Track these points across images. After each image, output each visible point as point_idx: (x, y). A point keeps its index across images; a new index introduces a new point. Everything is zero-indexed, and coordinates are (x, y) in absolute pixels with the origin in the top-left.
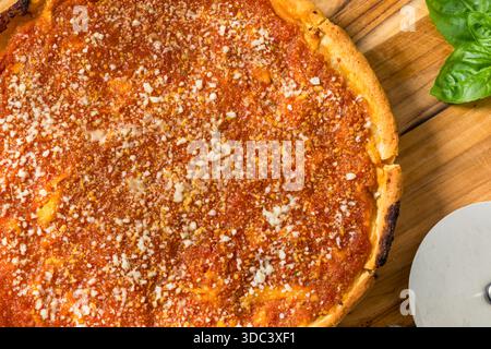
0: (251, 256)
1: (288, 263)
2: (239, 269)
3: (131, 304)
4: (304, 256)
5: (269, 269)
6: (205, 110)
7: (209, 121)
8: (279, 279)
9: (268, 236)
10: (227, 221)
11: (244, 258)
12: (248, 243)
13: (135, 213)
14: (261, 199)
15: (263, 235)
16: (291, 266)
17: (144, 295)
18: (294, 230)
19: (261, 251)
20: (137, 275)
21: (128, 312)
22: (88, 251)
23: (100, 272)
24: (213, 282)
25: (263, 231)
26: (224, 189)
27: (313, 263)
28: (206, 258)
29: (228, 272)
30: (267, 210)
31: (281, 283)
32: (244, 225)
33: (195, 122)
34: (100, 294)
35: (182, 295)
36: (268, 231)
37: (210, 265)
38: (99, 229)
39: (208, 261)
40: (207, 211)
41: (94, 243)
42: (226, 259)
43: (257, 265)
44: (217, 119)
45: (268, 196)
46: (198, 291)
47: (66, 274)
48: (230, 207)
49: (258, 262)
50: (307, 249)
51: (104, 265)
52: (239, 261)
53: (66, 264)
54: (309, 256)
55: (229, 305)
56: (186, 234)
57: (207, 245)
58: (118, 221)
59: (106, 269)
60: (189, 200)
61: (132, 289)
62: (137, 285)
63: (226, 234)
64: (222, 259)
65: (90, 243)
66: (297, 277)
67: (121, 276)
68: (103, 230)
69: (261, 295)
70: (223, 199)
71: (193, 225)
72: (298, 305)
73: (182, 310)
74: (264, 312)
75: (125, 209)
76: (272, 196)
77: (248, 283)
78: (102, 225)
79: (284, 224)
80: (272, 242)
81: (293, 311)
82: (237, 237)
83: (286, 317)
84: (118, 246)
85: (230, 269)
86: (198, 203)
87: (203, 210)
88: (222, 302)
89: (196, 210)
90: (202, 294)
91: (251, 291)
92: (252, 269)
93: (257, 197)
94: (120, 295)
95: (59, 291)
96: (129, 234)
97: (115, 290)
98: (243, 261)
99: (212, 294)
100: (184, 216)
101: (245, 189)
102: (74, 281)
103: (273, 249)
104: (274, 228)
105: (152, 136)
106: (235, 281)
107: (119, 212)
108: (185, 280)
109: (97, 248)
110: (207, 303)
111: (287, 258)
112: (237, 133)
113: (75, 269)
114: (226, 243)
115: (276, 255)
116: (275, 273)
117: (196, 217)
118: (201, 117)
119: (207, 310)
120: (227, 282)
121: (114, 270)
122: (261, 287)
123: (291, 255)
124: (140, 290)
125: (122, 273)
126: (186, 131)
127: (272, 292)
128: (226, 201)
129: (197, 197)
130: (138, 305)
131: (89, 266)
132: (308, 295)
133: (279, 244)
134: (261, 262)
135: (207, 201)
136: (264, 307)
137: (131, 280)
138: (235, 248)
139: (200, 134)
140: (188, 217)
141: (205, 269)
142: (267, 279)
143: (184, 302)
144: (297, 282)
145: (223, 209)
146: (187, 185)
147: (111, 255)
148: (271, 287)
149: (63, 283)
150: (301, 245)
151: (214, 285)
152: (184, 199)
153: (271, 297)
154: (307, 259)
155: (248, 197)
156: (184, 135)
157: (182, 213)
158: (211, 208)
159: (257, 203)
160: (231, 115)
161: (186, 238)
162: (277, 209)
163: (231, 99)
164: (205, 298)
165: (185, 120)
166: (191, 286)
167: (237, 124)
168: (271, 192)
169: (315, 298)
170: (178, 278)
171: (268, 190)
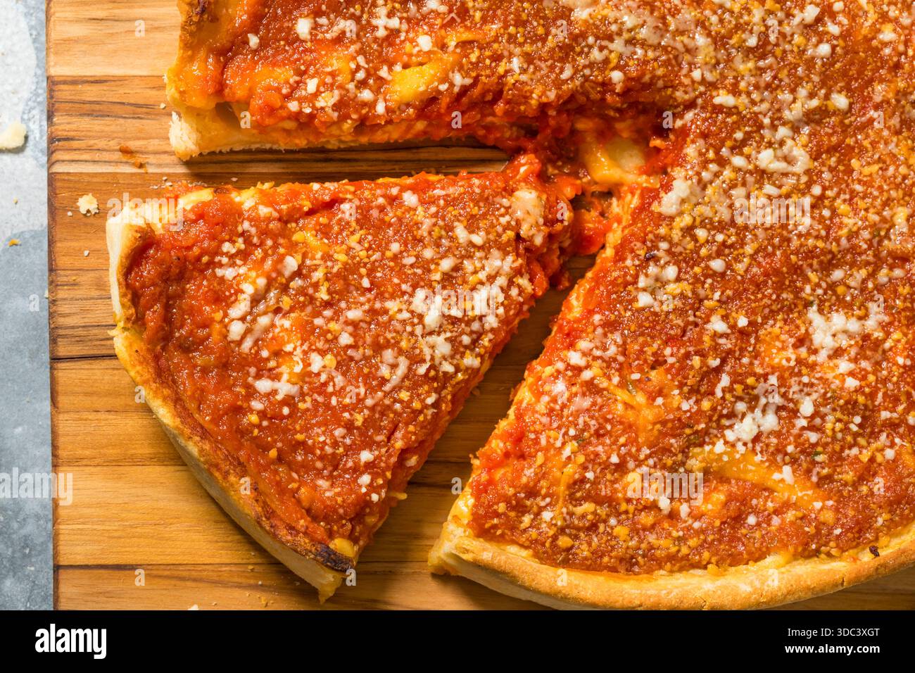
0: (750, 381)
1: (812, 428)
2: (719, 394)
3: (404, 395)
4: (846, 429)
5: (770, 422)
6: (796, 67)
7: (793, 91)
8: (780, 450)
9: (799, 362)
10: (738, 295)
11: (737, 378)
12: (756, 355)
13: (499, 236)
14: (818, 285)
15: (791, 353)
16: (813, 437)
17: (438, 391)
18: (851, 374)
19: (773, 380)
20: (443, 348)
21: (389, 407)
22: (377, 256)
23: (378, 305)
24: (660, 393)
25: (795, 346)
26: (760, 232)
27: (855, 451)
28: (666, 343)
29: (694, 391)
30: (820, 311)
31: (779, 458)
32: (765, 318)
33: (768, 77)
34: (355, 346)
35: (591, 388)
36: (803, 351)
37: (671, 360)
38: (418, 225)
39: (668, 351)
40: (710, 257)
41: (395, 247)
42: (704, 363)
43: (753, 401)
44: (812, 96)
45: (832, 286)
46: (621, 395)
47: (318, 275)
48: (755, 270)
49: (756, 398)
50: (858, 420)
51: (393, 297)
52: (725, 380)
53: (327, 257)
54: (856, 435)
55: (667, 450)
56: (650, 282)
57: (680, 322)
58: (461, 233)
59: (392, 306)
60: (687, 220)
61: (422, 370)
62: (432, 367)
63: (725, 318)
64: (696, 361)
65: (388, 243)
66: (814, 463)
67: (412, 334)
68: (424, 231)
69: (733, 461)
70: (749, 249)
71: (671, 272)
72: (790, 515)
73: (577, 414)
74: (722, 497)
75: (484, 216)
76: (840, 290)
77: (721, 428)
78: (427, 223)
79: (838, 353)
80: (800, 374)
81: (776, 521)
82: (743, 334)
83: (758, 524)
84: (437, 276)
85: (701, 386)
86: (701, 234)
87: (703, 252)
88: (657, 438)
89: (691, 246)
90: (627, 406)
91: (720, 447)
92: (741, 407)
93: (813, 277)
94: (392, 368)
95: (286, 302)
96: (468, 265)
97: (388, 355)
98: (732, 383)
99: (648, 414)
100: (664, 245)
101: (797, 253)
102: (323, 295)
103: (795, 388)
104: (815, 352)
105: (676, 57)
106: (700, 411)
107: (473, 216)
108: (609, 363)
109: (395, 258)
110: (629, 427)
111: (812, 417)
112: (834, 139)
113: (338, 275)
114: (716, 335)
115: (796, 403)
116: (778, 434)
117: (685, 260)
118: (783, 75)
119: (622, 440)
120: (685, 406)
121: (406, 315)
122: (741, 448)
123: (823, 417)
124: (435, 379)
125: (418, 330)
126: (742, 85)
127: (754, 467)
128: (752, 257)
129: (705, 223)
130: (416, 405)
131: (366, 283)
132: (818, 505)
133: (812, 385)
134: (763, 401)
135: (720, 238)
136: (725, 488)
137: (427, 353)
138: (730, 352)
139: (765, 106)
140: (669, 252)
141: (658, 362)
142: (756, 439)
143: (586, 403)
144: (808, 472)
145: (740, 267)
146: (698, 190)
147: (415, 287)
148: (758, 458)
149: (302, 291)
150: (851, 407)
151: (660, 401)
152: (681, 213)
153: (749, 476)
154: (849, 438)
155: (797, 270)
156: (735, 91)
157: (664, 238)
158: (719, 254)
159: (808, 289)
160: (840, 101)
161: (644, 290)
162: (839, 320)
163: (853, 72)
164: (631, 416)
165: (751, 65)
166: (616, 380)
167: (842, 122)
168: (842, 282)
169: (828, 516)
170: (598, 353)
171: (837, 274)
